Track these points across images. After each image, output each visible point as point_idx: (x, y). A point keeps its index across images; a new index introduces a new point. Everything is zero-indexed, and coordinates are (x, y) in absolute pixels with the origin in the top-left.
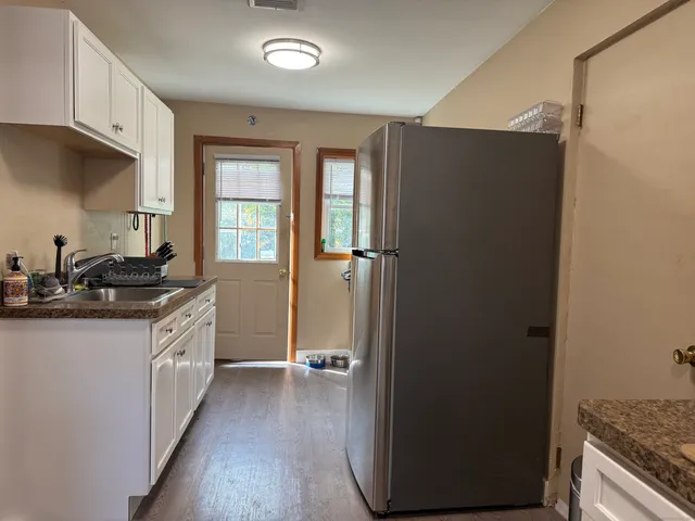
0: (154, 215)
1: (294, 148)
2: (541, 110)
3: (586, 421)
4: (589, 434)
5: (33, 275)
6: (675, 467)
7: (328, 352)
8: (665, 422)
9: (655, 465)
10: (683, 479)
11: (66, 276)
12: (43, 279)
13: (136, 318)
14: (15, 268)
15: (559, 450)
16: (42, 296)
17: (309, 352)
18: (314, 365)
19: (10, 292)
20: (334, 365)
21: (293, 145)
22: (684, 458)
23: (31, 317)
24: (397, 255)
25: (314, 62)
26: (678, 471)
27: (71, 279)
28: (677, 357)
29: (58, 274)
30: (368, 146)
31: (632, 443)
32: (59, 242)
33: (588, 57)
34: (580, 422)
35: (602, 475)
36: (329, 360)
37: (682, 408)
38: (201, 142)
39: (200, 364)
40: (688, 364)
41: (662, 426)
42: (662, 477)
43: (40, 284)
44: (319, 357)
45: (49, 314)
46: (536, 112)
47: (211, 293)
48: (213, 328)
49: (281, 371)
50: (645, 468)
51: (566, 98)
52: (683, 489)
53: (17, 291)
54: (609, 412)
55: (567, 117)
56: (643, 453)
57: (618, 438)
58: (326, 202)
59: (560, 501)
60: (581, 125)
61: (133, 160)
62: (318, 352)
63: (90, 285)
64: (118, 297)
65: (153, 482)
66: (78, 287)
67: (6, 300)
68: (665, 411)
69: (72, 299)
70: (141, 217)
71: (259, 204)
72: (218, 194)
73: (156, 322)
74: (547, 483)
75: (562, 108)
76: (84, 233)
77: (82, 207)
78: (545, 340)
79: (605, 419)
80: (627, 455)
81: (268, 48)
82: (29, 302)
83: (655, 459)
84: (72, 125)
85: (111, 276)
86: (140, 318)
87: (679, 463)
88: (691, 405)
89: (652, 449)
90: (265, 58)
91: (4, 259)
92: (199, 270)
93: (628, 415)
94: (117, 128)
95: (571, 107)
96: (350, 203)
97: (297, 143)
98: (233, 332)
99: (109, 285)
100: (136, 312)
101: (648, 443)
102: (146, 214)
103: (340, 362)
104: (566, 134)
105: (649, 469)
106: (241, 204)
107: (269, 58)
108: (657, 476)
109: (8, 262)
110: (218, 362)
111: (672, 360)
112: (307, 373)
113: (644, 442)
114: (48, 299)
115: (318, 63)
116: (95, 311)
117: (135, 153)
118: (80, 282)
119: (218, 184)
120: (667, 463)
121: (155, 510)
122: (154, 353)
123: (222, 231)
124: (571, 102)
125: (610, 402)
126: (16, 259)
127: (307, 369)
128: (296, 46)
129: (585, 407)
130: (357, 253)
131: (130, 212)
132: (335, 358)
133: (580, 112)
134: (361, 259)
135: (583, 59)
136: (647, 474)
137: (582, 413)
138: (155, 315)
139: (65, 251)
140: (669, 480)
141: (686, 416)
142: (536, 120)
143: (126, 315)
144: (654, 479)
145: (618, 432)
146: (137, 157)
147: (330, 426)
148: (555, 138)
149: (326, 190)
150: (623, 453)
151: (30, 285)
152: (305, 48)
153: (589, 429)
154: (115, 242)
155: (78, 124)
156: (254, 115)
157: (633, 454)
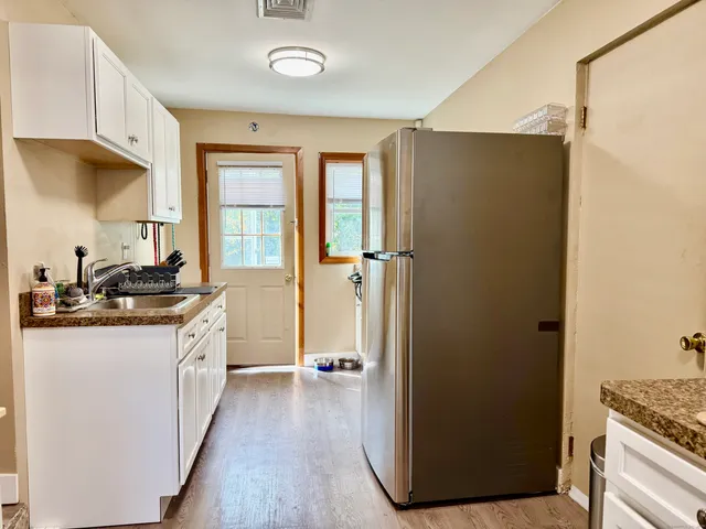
0: (162, 224)
1: (296, 154)
2: (546, 112)
3: (609, 399)
4: (611, 411)
5: (58, 286)
6: (693, 431)
7: (335, 356)
8: (680, 396)
9: (674, 431)
10: (700, 441)
11: (87, 286)
12: (68, 289)
13: (162, 324)
14: (43, 279)
15: (571, 439)
16: (68, 305)
17: (318, 356)
18: (322, 368)
19: (39, 301)
20: (342, 367)
21: (295, 150)
22: (700, 424)
23: (60, 326)
24: (412, 256)
25: (320, 69)
26: (695, 435)
27: (91, 288)
28: (684, 344)
29: (79, 284)
30: (378, 151)
31: (653, 414)
32: (80, 253)
33: (591, 60)
34: (603, 401)
35: (625, 446)
36: (336, 363)
37: (694, 386)
38: (203, 150)
39: (216, 370)
40: (694, 350)
41: (678, 400)
42: (681, 441)
43: (65, 294)
44: (327, 360)
45: (78, 323)
46: (541, 114)
47: (222, 300)
48: (224, 334)
49: (289, 375)
50: (665, 435)
51: (570, 101)
52: (700, 450)
53: (46, 302)
54: (629, 391)
55: (571, 119)
56: (663, 422)
57: (639, 412)
58: (329, 207)
59: (573, 487)
60: (584, 127)
61: (144, 170)
62: (326, 355)
63: (108, 295)
64: (137, 305)
65: (183, 482)
66: (98, 296)
67: (35, 310)
68: (679, 388)
69: (95, 308)
70: (150, 226)
71: (263, 210)
72: (222, 201)
73: (180, 327)
74: (560, 471)
75: (566, 110)
76: (98, 243)
77: (96, 218)
78: (555, 333)
79: (627, 396)
80: (648, 425)
81: (274, 57)
82: (57, 312)
83: (675, 427)
84: (95, 139)
85: (127, 285)
86: (166, 323)
87: (696, 428)
88: (701, 382)
89: (672, 418)
90: (271, 66)
91: (31, 271)
92: (205, 277)
93: (647, 392)
94: (132, 139)
95: (574, 109)
96: (359, 206)
97: (299, 148)
98: (242, 338)
99: (126, 294)
100: (162, 318)
101: (668, 414)
102: (154, 222)
103: (348, 365)
104: (570, 136)
105: (669, 436)
106: (245, 210)
107: (274, 66)
108: (677, 441)
109: (36, 273)
110: (230, 367)
111: (679, 347)
112: (315, 377)
113: (663, 413)
114: (74, 308)
115: (323, 70)
116: (122, 318)
117: (147, 162)
118: (99, 291)
119: (221, 191)
120: (685, 429)
121: (185, 509)
122: (180, 357)
123: (226, 238)
124: (574, 105)
125: (630, 383)
126: (43, 270)
127: (316, 372)
128: (302, 54)
129: (607, 387)
130: (368, 256)
131: (138, 222)
132: (342, 361)
133: (584, 113)
134: (372, 261)
135: (586, 62)
136: (666, 440)
137: (604, 392)
138: (180, 320)
139: (86, 261)
140: (688, 443)
141: (698, 392)
142: (541, 122)
143: (153, 321)
144: (674, 444)
145: (639, 406)
146: (149, 167)
147: (345, 426)
148: (561, 139)
149: (329, 194)
150: (645, 425)
151: (56, 296)
152: (311, 55)
153: (612, 406)
154: (126, 251)
155: (100, 137)
156: (256, 122)
157: (654, 424)
